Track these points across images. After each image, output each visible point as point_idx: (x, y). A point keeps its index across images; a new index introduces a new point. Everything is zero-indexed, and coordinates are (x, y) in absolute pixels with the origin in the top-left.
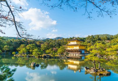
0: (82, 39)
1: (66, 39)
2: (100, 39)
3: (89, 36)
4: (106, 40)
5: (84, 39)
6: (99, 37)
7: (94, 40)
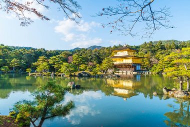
0: (134, 48)
1: (107, 49)
2: (163, 48)
3: (145, 43)
4: (173, 50)
5: (137, 47)
6: (161, 43)
7: (153, 49)
